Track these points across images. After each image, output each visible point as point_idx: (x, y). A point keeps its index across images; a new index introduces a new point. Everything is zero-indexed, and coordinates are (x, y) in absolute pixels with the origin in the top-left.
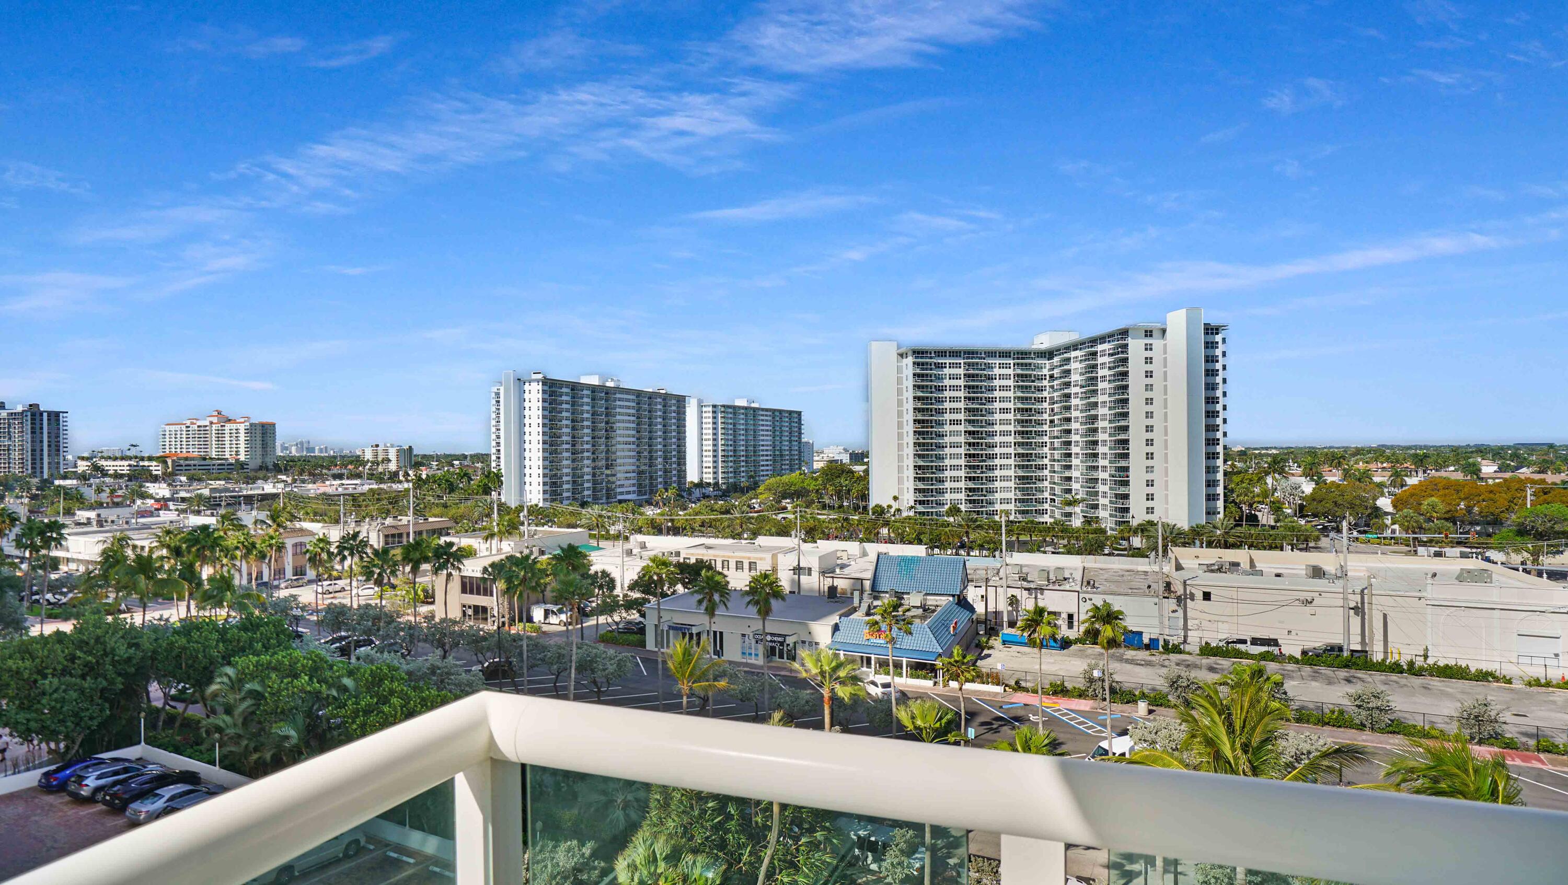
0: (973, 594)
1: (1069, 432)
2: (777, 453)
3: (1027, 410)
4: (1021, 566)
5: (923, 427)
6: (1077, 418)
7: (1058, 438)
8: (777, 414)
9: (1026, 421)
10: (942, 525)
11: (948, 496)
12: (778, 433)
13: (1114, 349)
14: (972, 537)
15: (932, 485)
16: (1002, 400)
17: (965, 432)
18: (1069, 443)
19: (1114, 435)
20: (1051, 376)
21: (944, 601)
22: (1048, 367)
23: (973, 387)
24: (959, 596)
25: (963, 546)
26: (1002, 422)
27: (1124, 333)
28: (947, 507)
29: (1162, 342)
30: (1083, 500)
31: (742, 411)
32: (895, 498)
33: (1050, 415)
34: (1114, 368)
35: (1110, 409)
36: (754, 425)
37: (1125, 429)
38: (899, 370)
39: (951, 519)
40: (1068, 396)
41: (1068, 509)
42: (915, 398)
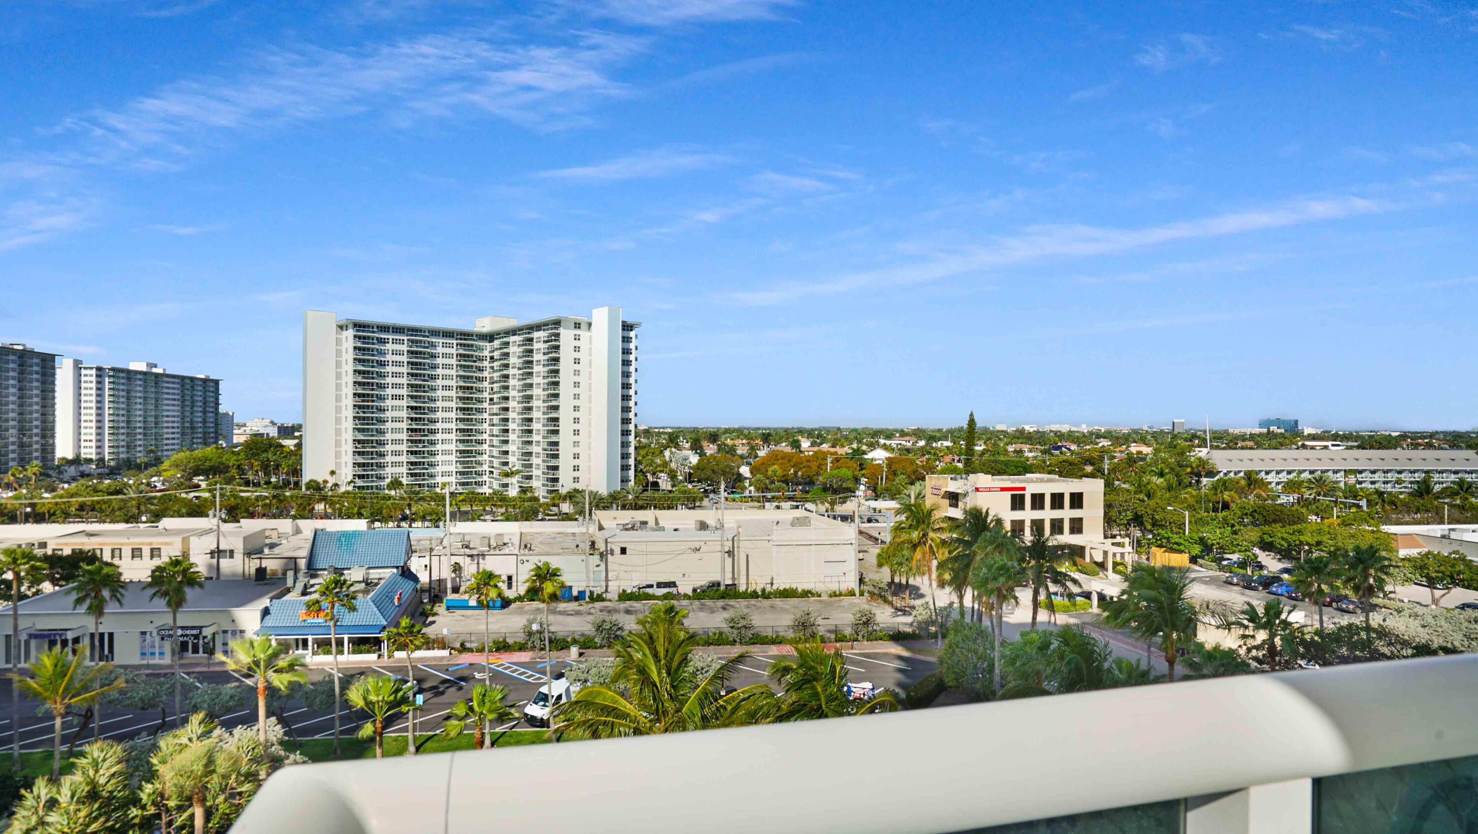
0: (416, 565)
1: (507, 409)
2: (187, 425)
3: (468, 388)
4: (464, 535)
5: (363, 401)
6: (514, 397)
7: (496, 414)
8: (188, 381)
9: (468, 398)
10: (384, 498)
11: (389, 470)
12: (188, 403)
13: (548, 337)
14: (414, 509)
15: (372, 459)
16: (445, 377)
17: (408, 407)
18: (507, 420)
19: (547, 413)
20: (492, 358)
21: (387, 573)
22: (489, 349)
23: (416, 364)
24: (403, 567)
25: (404, 518)
26: (444, 399)
27: (557, 323)
28: (388, 481)
29: (588, 334)
30: (518, 472)
31: (139, 376)
32: (333, 473)
33: (490, 394)
34: (548, 353)
35: (544, 390)
36: (156, 393)
37: (556, 408)
38: (338, 342)
39: (393, 493)
40: (507, 377)
41: (506, 480)
42: (355, 371)
